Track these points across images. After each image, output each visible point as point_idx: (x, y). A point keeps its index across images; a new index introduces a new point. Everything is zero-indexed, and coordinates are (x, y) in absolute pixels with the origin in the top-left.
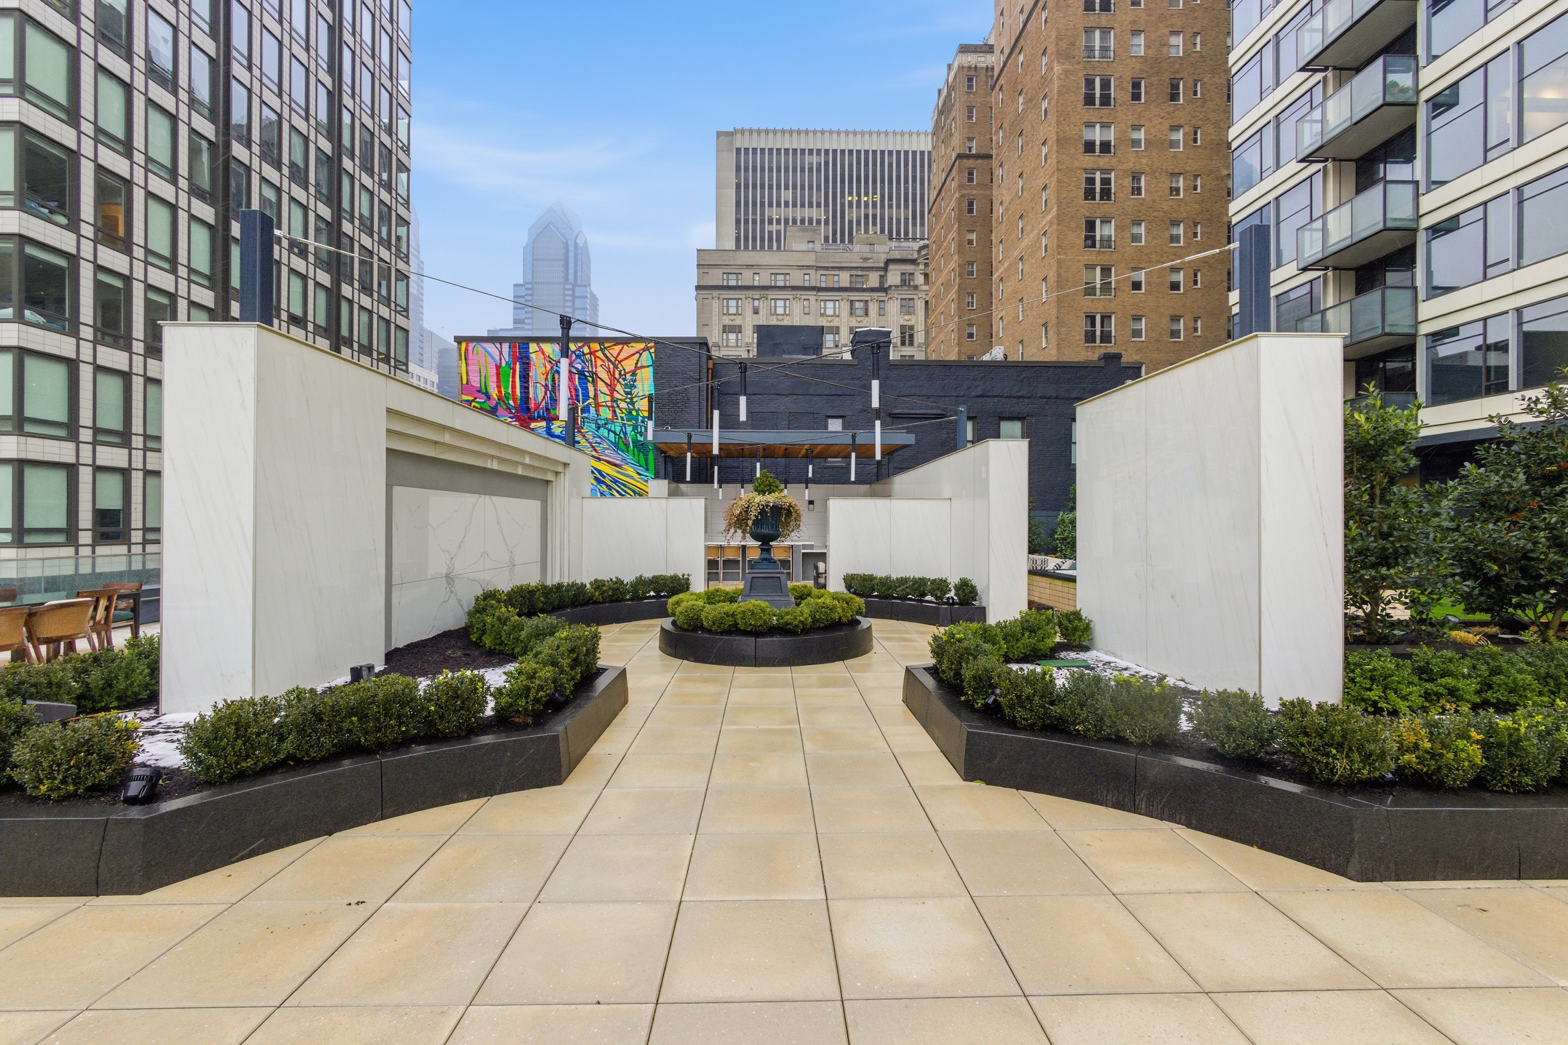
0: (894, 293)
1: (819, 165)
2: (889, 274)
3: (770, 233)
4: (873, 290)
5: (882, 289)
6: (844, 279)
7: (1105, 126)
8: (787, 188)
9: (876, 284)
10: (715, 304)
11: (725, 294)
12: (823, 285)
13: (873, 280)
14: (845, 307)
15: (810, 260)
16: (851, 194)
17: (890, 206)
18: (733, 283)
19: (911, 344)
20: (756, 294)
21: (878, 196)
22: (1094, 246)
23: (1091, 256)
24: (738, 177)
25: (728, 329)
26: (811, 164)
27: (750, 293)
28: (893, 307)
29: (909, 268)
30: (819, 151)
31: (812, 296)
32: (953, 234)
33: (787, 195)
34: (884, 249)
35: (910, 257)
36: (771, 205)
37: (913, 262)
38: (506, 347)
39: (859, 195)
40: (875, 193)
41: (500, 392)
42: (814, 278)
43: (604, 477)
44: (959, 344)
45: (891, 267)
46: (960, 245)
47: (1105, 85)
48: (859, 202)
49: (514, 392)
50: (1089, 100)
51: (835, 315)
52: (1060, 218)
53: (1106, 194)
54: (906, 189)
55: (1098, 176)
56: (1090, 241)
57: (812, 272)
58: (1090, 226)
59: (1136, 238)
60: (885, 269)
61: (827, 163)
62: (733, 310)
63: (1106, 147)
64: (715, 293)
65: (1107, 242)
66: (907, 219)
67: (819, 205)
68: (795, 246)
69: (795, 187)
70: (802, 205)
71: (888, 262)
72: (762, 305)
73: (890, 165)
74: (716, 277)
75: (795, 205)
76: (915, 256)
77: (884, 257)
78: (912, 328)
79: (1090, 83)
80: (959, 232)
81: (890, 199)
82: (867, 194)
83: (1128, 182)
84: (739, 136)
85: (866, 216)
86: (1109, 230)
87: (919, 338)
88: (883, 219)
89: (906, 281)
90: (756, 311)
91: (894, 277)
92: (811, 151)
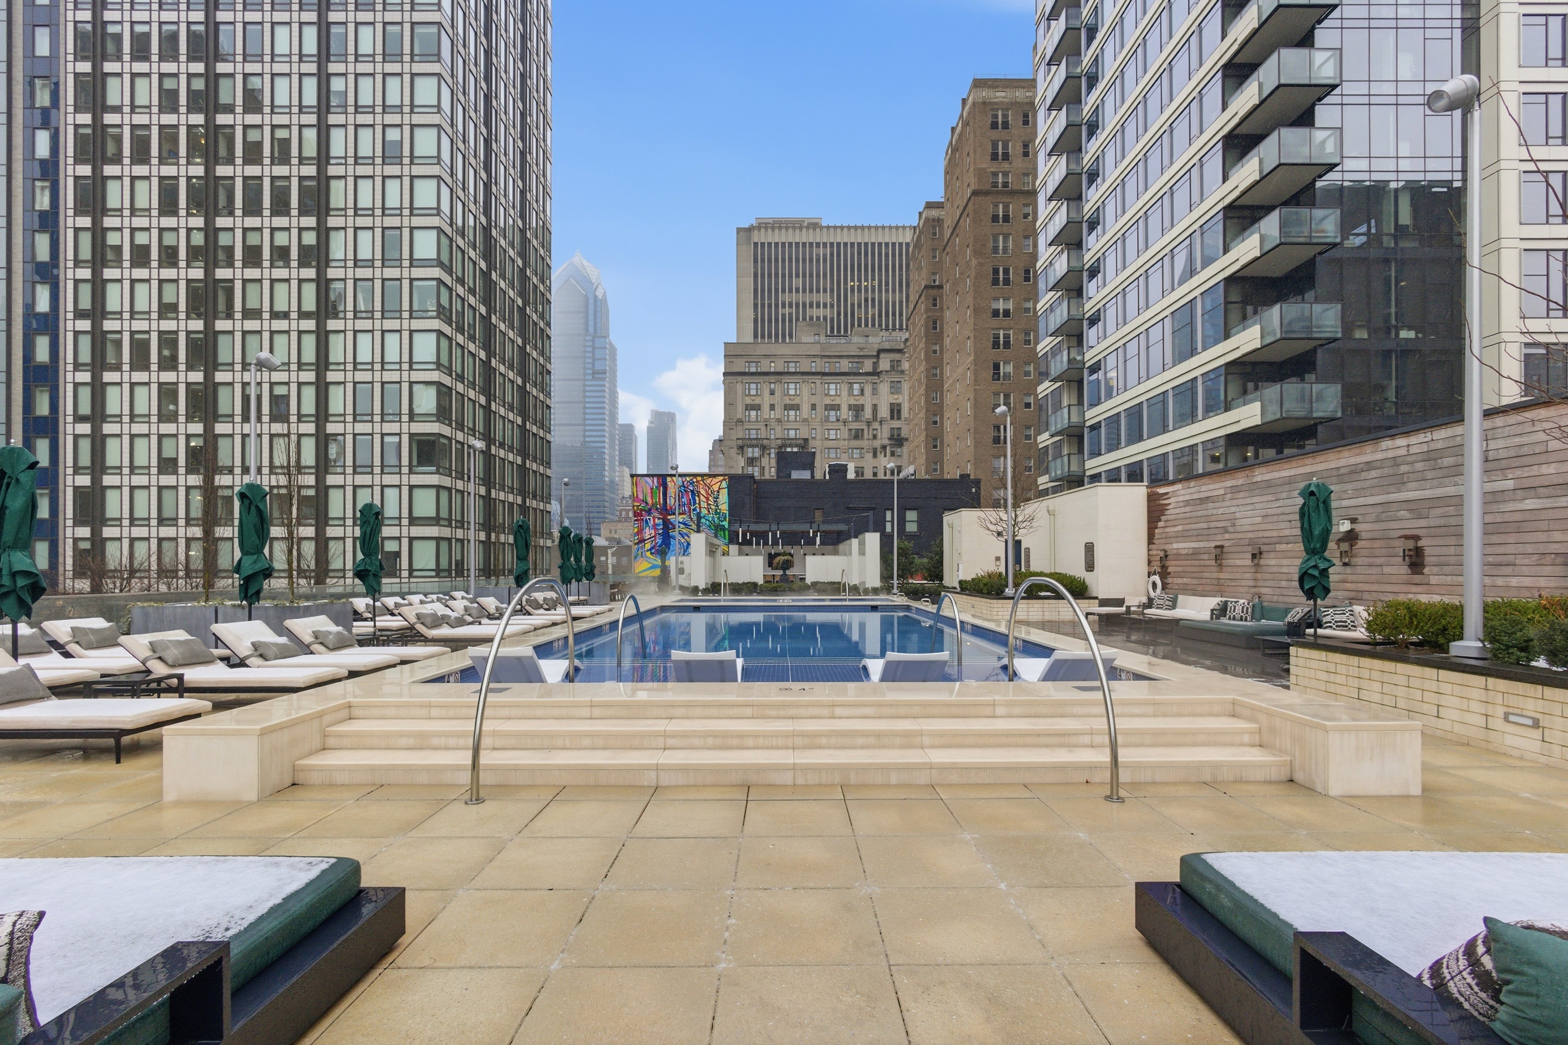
0: (884, 377)
1: (825, 256)
2: (881, 361)
3: (784, 315)
4: (867, 374)
5: (875, 373)
6: (845, 365)
7: (1006, 299)
8: (797, 276)
9: (870, 370)
10: (739, 387)
11: (747, 379)
12: (827, 370)
13: (868, 366)
14: (845, 388)
15: (816, 350)
16: (853, 280)
17: (887, 291)
18: (753, 370)
19: (899, 418)
20: (772, 379)
21: (876, 282)
22: (999, 379)
23: (996, 386)
24: (756, 267)
25: (749, 407)
26: (818, 255)
27: (767, 378)
28: (884, 388)
29: (897, 356)
30: (825, 244)
31: (818, 380)
32: (922, 345)
33: (797, 282)
34: (877, 340)
35: (897, 347)
36: (784, 291)
37: (900, 351)
38: (655, 479)
39: (860, 281)
40: (873, 279)
42: (818, 365)
44: (926, 429)
45: (882, 355)
46: (926, 354)
47: (1006, 271)
48: (859, 287)
50: (995, 282)
51: (836, 395)
52: (976, 362)
53: (1007, 344)
54: (901, 276)
55: (1002, 332)
56: (996, 376)
57: (818, 360)
58: (996, 367)
59: (1027, 374)
60: (878, 356)
61: (832, 254)
62: (753, 392)
63: (1007, 313)
64: (739, 378)
65: (1007, 376)
66: (901, 302)
67: (825, 291)
68: (804, 339)
69: (804, 276)
70: (811, 291)
71: (880, 351)
72: (777, 388)
73: (887, 255)
74: (740, 366)
75: (804, 291)
76: (902, 346)
77: (876, 347)
78: (899, 405)
79: (996, 271)
80: (926, 343)
81: (887, 284)
82: (866, 280)
83: (1022, 337)
84: (756, 232)
85: (866, 300)
86: (1010, 368)
87: (905, 413)
88: (880, 302)
89: (895, 366)
90: (772, 393)
91: (884, 364)
92: (818, 244)
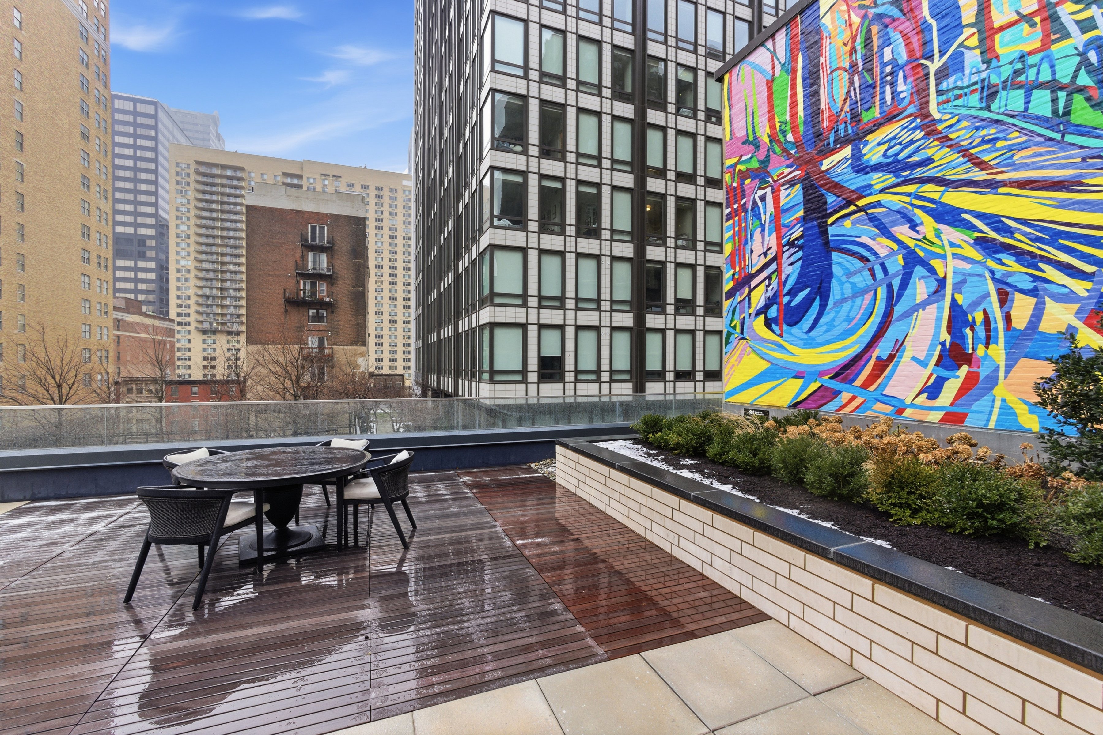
41: (773, 127)
43: (1009, 232)
49: (794, 115)
